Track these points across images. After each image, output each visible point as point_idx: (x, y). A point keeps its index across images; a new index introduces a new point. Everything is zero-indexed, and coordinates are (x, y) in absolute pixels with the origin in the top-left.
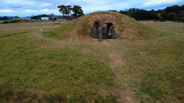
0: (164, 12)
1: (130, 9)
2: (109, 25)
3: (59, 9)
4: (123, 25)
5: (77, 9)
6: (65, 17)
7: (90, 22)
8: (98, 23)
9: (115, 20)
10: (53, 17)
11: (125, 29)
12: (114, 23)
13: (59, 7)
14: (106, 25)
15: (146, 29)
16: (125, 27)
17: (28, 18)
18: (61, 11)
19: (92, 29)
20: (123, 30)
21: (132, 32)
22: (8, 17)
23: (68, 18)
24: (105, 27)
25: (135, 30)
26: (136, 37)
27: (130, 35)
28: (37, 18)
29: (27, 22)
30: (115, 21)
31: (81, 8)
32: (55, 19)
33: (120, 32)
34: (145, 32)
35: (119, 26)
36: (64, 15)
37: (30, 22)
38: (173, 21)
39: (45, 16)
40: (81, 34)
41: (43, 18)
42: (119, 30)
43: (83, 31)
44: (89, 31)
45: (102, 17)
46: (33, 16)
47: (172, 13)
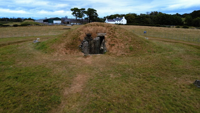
0: (189, 17)
1: (152, 12)
2: (102, 38)
3: (72, 12)
4: (116, 38)
5: (92, 13)
6: (78, 20)
7: (82, 35)
8: (90, 36)
9: (108, 33)
10: (66, 21)
11: (116, 44)
12: (106, 36)
13: (72, 10)
14: (98, 38)
15: (140, 44)
16: (117, 41)
17: (41, 21)
18: (74, 15)
19: (83, 42)
20: (114, 45)
21: (123, 47)
22: (22, 19)
23: (82, 22)
24: (97, 41)
25: (126, 44)
26: (126, 53)
27: (119, 51)
28: (49, 21)
29: (38, 25)
30: (108, 35)
31: (96, 11)
32: (68, 23)
33: (110, 47)
34: (138, 47)
35: (110, 40)
36: (77, 18)
37: (40, 26)
38: (198, 28)
39: (57, 19)
40: (69, 47)
41: (55, 22)
42: (109, 44)
43: (72, 44)
44: (79, 44)
45: (95, 29)
46: (46, 19)
47: (198, 18)
